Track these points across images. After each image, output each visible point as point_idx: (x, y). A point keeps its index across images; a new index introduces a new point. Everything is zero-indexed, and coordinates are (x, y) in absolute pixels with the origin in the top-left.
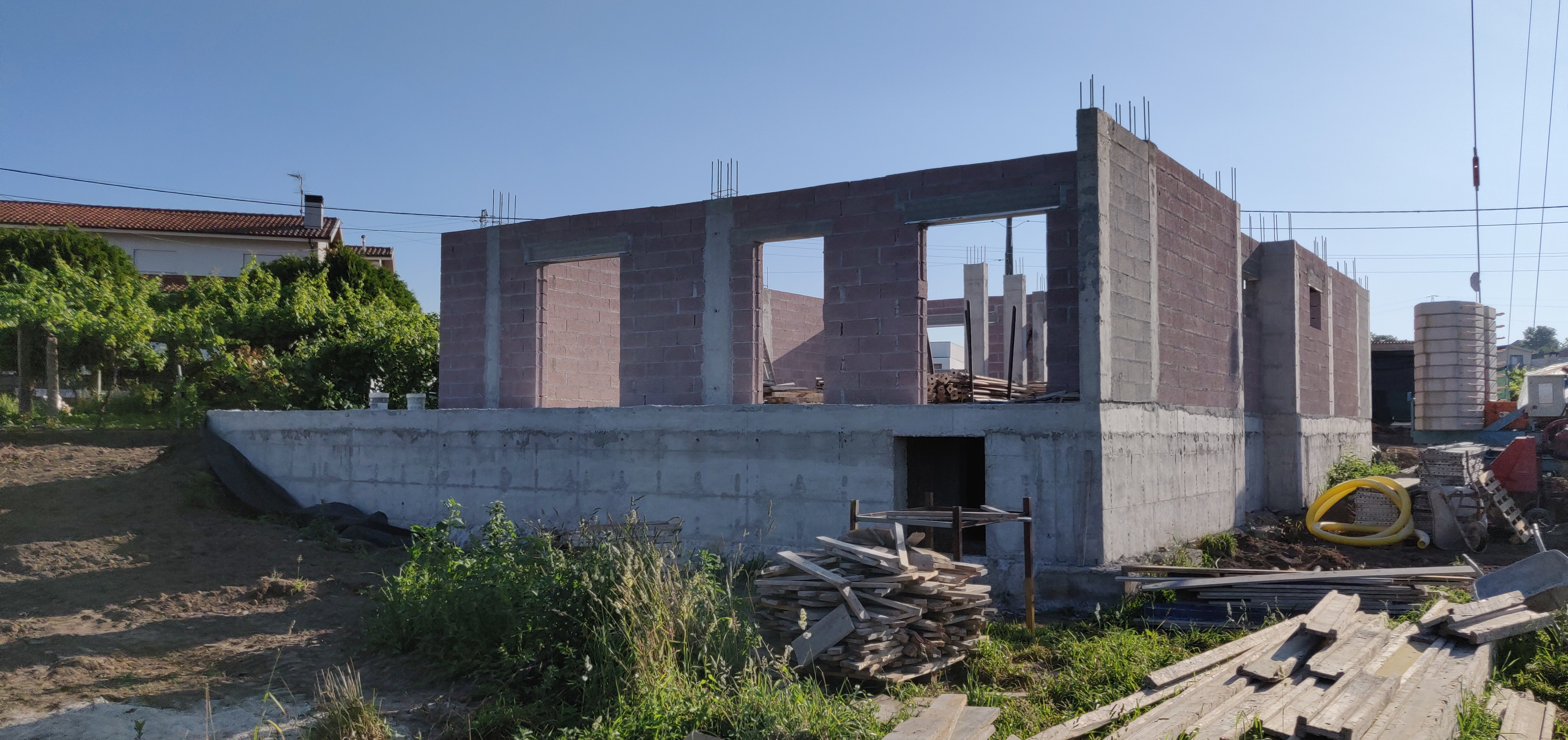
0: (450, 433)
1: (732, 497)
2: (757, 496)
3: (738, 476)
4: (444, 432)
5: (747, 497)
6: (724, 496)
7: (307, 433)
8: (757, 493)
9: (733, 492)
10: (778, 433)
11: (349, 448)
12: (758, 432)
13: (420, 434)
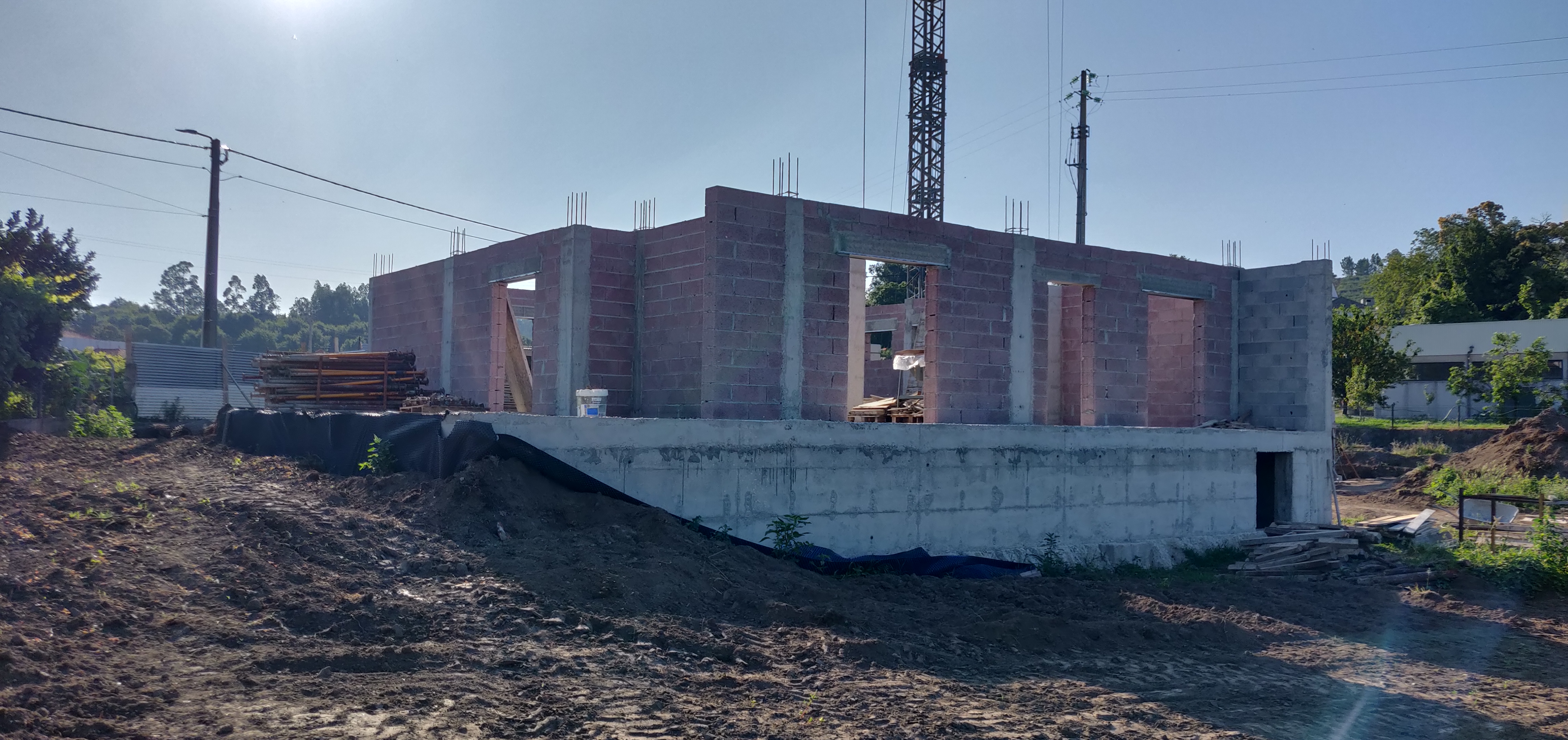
0: (935, 451)
1: (1174, 501)
2: (1189, 500)
3: (1178, 485)
4: (927, 450)
5: (1183, 501)
6: (1170, 501)
7: (713, 452)
8: (1189, 498)
9: (1175, 498)
10: (1201, 450)
11: (790, 471)
12: (1190, 450)
13: (897, 453)
